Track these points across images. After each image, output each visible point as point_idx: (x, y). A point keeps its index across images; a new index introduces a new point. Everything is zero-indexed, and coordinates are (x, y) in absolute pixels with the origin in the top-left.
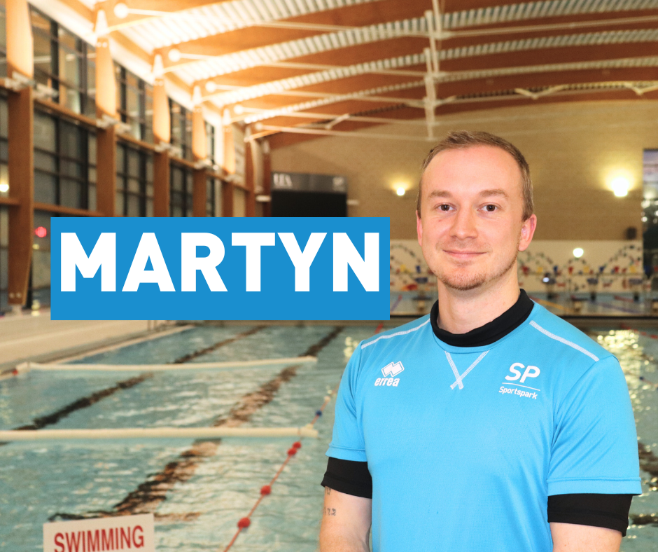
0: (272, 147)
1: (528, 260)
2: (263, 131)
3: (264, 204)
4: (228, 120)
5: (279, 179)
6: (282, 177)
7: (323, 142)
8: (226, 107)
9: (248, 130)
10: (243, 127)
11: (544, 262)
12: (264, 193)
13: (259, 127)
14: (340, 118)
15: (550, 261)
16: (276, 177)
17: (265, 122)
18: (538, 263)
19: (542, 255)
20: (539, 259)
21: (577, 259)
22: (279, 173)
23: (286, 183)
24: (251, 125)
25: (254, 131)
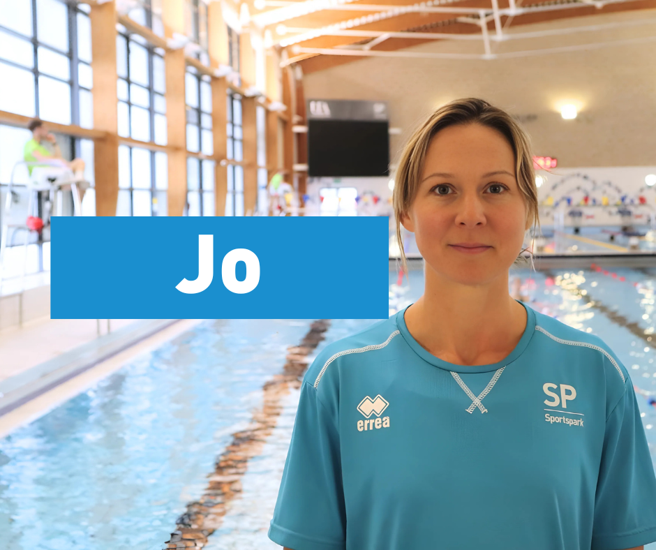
0: (305, 72)
1: (594, 189)
2: (301, 54)
3: (299, 135)
4: (269, 42)
5: (316, 107)
6: (319, 104)
7: (362, 65)
8: (267, 27)
9: (285, 54)
10: (280, 50)
11: (611, 191)
12: (300, 123)
13: (296, 50)
14: (384, 36)
15: (619, 191)
16: (312, 105)
17: (302, 44)
18: (604, 192)
19: (609, 184)
20: (606, 187)
21: (650, 187)
22: (316, 101)
23: (323, 111)
24: (288, 48)
25: (291, 55)
